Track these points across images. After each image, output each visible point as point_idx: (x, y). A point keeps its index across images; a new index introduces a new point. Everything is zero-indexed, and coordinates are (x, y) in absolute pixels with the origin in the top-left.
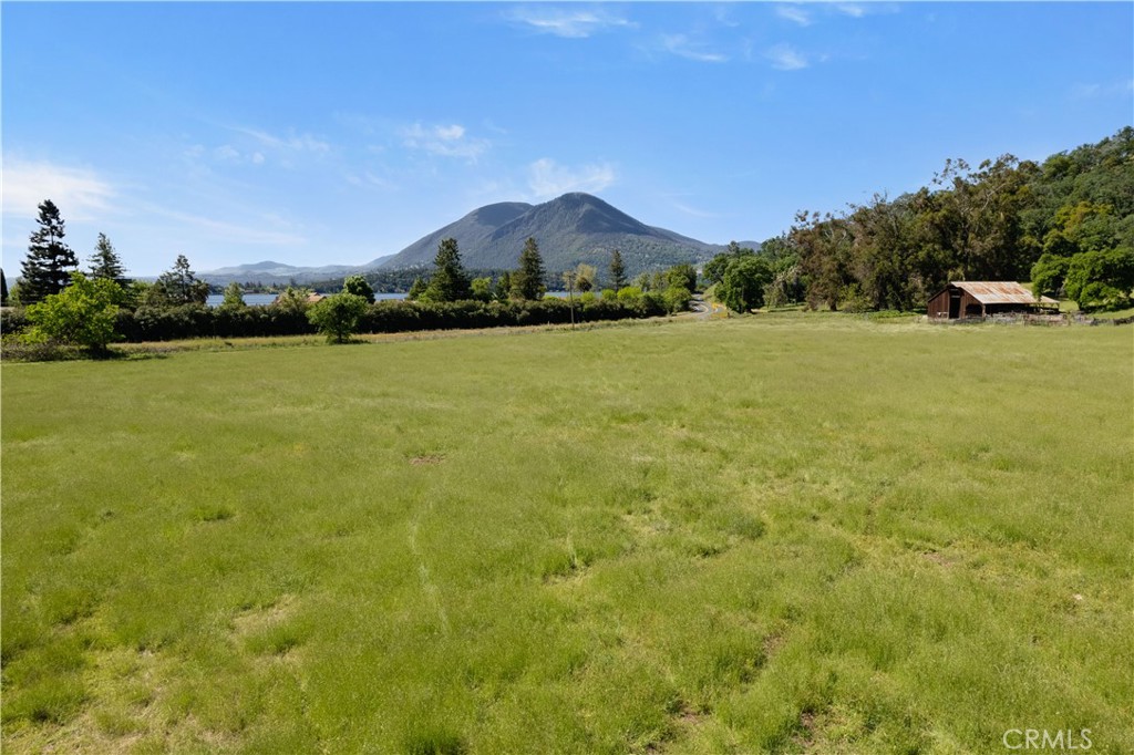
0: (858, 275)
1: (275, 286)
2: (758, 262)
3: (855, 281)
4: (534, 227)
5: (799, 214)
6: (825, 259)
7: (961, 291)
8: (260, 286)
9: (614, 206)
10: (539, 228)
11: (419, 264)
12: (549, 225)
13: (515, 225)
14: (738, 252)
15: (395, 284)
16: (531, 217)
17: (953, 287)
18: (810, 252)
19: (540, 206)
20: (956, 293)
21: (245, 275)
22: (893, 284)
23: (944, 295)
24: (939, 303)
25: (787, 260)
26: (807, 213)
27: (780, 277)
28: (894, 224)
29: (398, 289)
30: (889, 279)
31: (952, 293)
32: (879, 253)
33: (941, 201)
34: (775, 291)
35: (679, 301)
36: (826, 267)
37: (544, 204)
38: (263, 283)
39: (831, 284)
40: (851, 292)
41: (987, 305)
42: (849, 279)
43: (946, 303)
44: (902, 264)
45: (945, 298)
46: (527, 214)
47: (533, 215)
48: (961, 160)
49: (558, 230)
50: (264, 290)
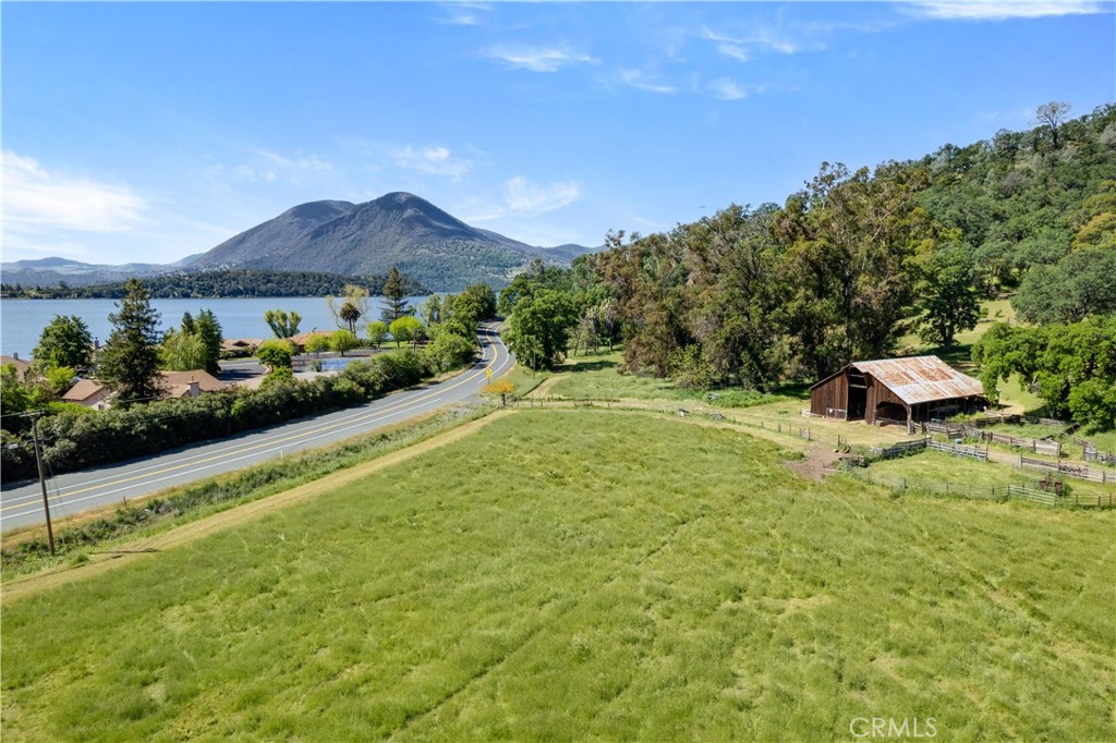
0: (696, 333)
1: (39, 289)
2: (559, 299)
3: (693, 341)
4: (355, 227)
5: (612, 234)
6: (650, 305)
7: (869, 379)
8: (19, 288)
9: (438, 207)
10: (361, 228)
11: (230, 264)
12: (372, 225)
13: (335, 224)
14: (543, 272)
15: (191, 288)
16: (353, 216)
17: (856, 371)
18: (628, 292)
19: (362, 206)
20: (861, 381)
21: (23, 273)
22: (751, 350)
23: (838, 381)
24: (831, 393)
25: (599, 288)
26: (622, 233)
27: (590, 313)
28: (750, 258)
29: (194, 294)
30: (743, 342)
31: (852, 380)
32: (728, 301)
33: (816, 225)
34: (584, 334)
35: (449, 354)
36: (650, 319)
37: (367, 204)
38: (22, 286)
39: (657, 344)
40: (688, 357)
41: (914, 406)
42: (683, 338)
43: (842, 394)
44: (764, 320)
45: (839, 386)
46: (348, 213)
47: (356, 213)
48: (840, 165)
49: (381, 230)
50: (23, 294)
